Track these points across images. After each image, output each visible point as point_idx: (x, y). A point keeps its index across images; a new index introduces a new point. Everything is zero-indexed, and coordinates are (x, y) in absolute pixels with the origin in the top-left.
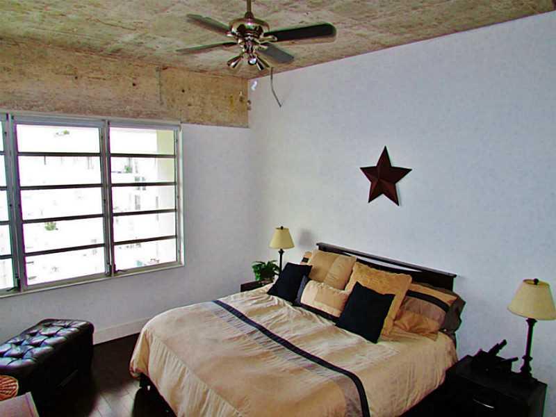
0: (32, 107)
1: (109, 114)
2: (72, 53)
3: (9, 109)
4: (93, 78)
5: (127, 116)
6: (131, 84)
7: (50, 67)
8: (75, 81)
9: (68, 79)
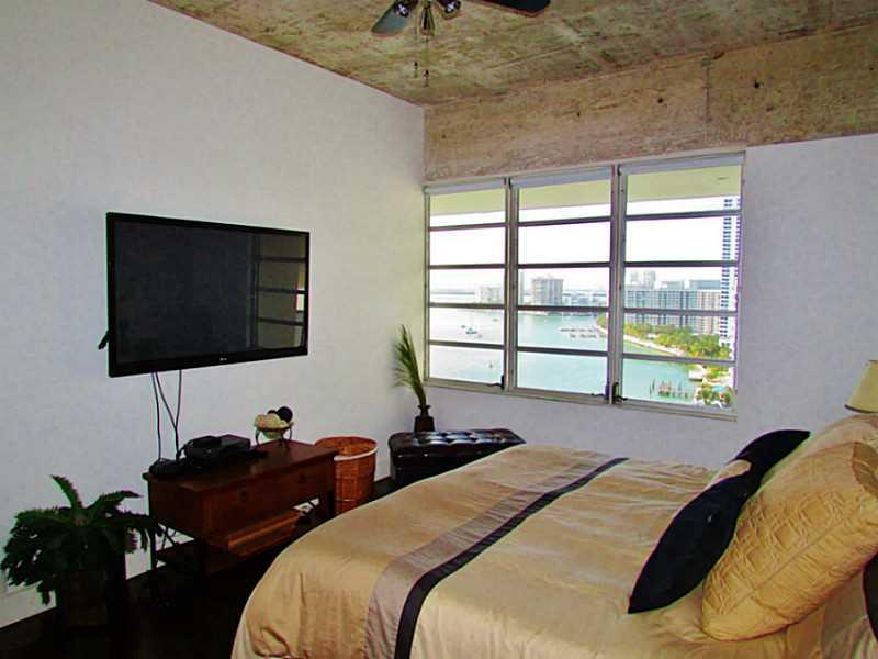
0: (528, 164)
1: (618, 155)
2: (574, 83)
3: (506, 171)
4: (601, 108)
5: (646, 153)
6: (655, 101)
7: (550, 109)
8: (577, 118)
9: (568, 119)
